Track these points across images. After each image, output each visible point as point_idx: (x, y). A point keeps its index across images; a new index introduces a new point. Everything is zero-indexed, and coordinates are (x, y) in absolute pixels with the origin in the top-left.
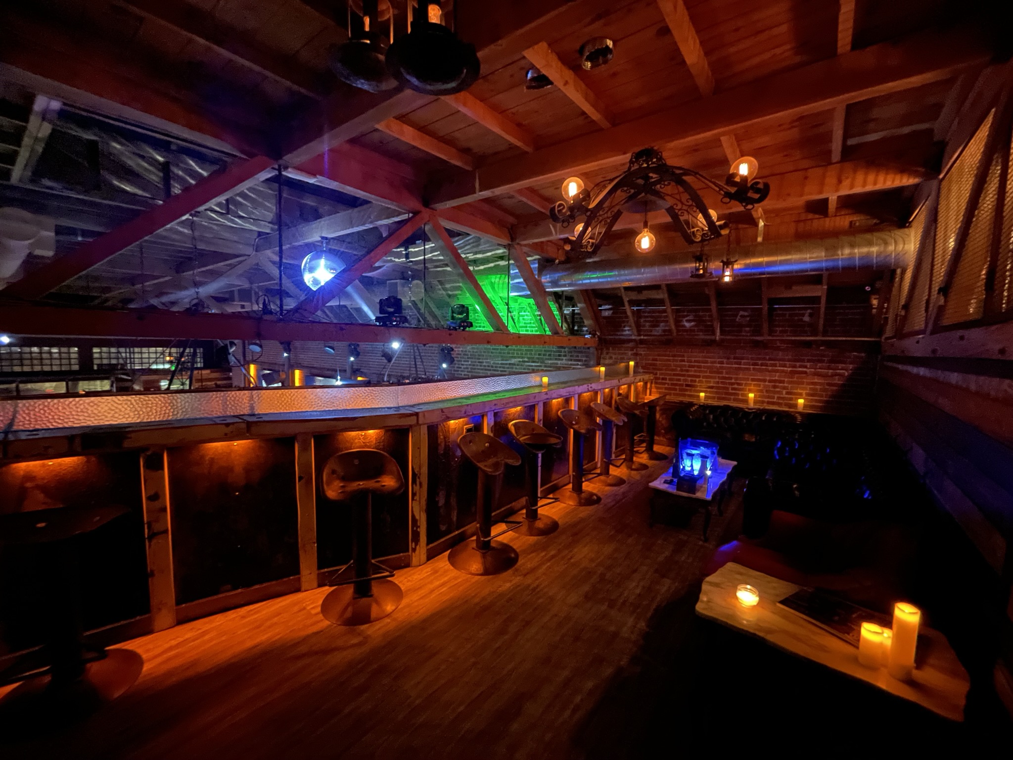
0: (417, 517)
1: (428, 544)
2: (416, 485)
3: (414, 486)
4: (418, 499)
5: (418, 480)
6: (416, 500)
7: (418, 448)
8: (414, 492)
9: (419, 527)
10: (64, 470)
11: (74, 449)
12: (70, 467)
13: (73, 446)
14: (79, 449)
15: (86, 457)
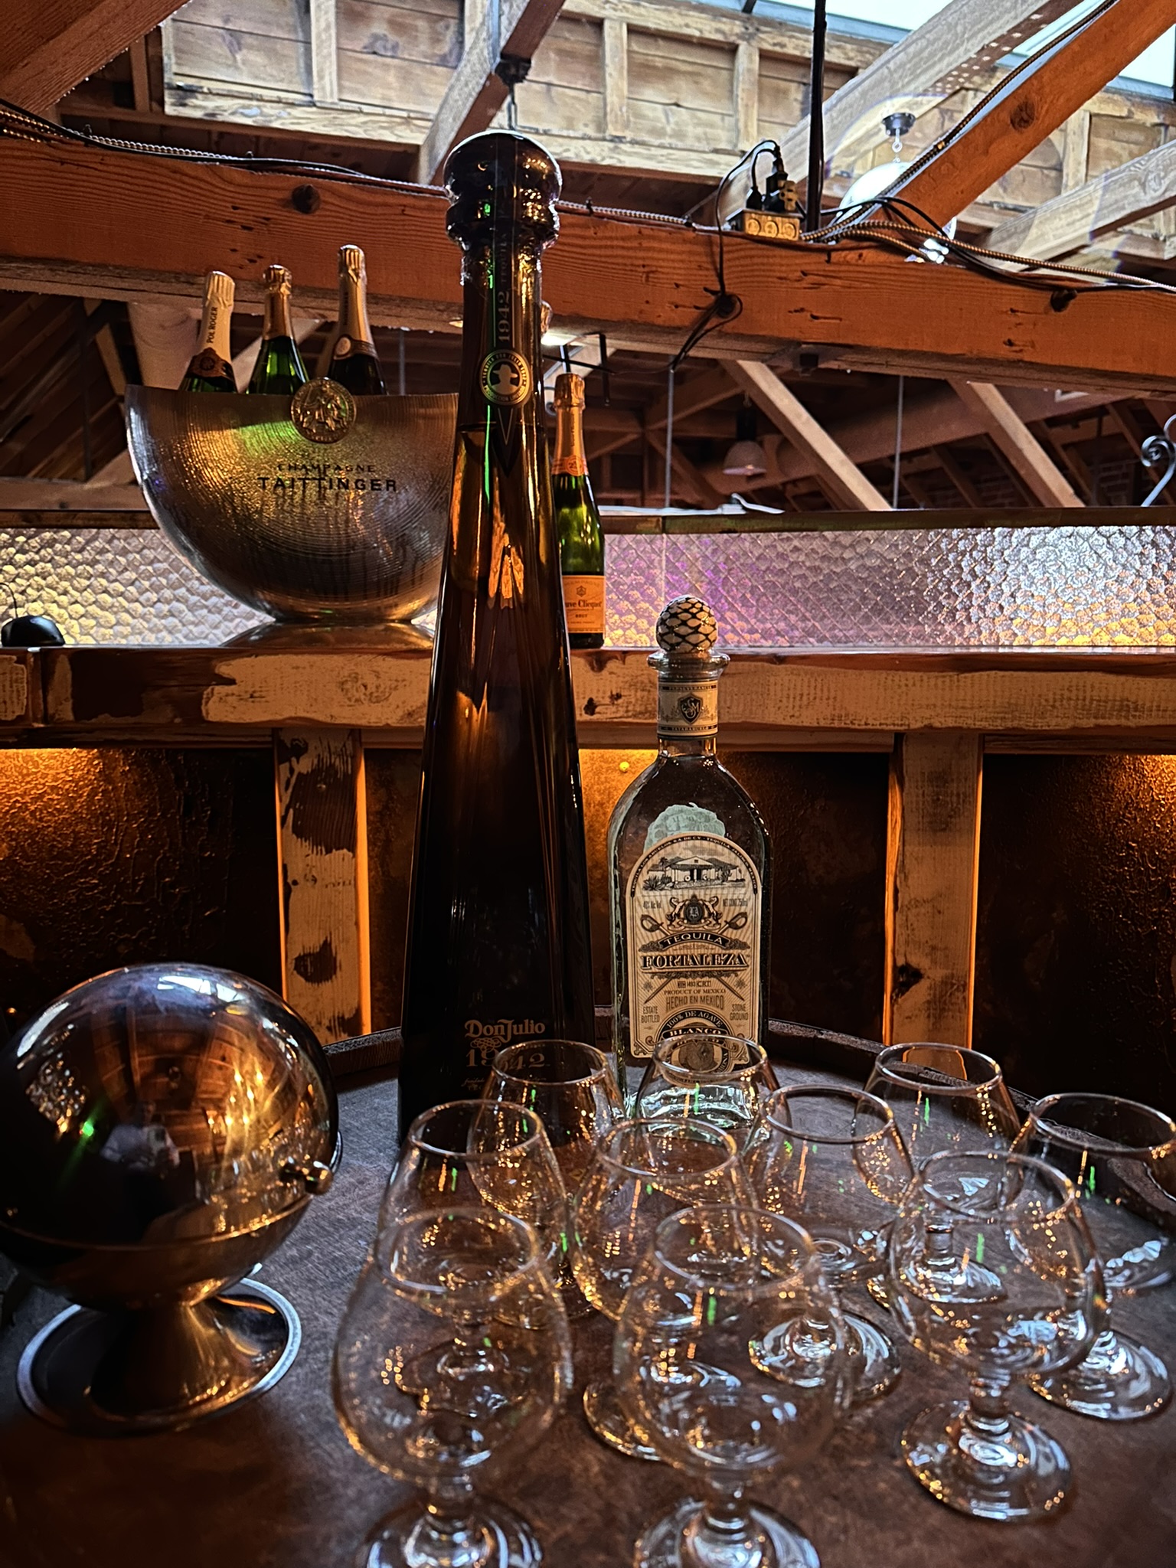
10: (35, 800)
11: (51, 711)
12: (53, 788)
13: (50, 698)
14: (67, 713)
15: (101, 756)
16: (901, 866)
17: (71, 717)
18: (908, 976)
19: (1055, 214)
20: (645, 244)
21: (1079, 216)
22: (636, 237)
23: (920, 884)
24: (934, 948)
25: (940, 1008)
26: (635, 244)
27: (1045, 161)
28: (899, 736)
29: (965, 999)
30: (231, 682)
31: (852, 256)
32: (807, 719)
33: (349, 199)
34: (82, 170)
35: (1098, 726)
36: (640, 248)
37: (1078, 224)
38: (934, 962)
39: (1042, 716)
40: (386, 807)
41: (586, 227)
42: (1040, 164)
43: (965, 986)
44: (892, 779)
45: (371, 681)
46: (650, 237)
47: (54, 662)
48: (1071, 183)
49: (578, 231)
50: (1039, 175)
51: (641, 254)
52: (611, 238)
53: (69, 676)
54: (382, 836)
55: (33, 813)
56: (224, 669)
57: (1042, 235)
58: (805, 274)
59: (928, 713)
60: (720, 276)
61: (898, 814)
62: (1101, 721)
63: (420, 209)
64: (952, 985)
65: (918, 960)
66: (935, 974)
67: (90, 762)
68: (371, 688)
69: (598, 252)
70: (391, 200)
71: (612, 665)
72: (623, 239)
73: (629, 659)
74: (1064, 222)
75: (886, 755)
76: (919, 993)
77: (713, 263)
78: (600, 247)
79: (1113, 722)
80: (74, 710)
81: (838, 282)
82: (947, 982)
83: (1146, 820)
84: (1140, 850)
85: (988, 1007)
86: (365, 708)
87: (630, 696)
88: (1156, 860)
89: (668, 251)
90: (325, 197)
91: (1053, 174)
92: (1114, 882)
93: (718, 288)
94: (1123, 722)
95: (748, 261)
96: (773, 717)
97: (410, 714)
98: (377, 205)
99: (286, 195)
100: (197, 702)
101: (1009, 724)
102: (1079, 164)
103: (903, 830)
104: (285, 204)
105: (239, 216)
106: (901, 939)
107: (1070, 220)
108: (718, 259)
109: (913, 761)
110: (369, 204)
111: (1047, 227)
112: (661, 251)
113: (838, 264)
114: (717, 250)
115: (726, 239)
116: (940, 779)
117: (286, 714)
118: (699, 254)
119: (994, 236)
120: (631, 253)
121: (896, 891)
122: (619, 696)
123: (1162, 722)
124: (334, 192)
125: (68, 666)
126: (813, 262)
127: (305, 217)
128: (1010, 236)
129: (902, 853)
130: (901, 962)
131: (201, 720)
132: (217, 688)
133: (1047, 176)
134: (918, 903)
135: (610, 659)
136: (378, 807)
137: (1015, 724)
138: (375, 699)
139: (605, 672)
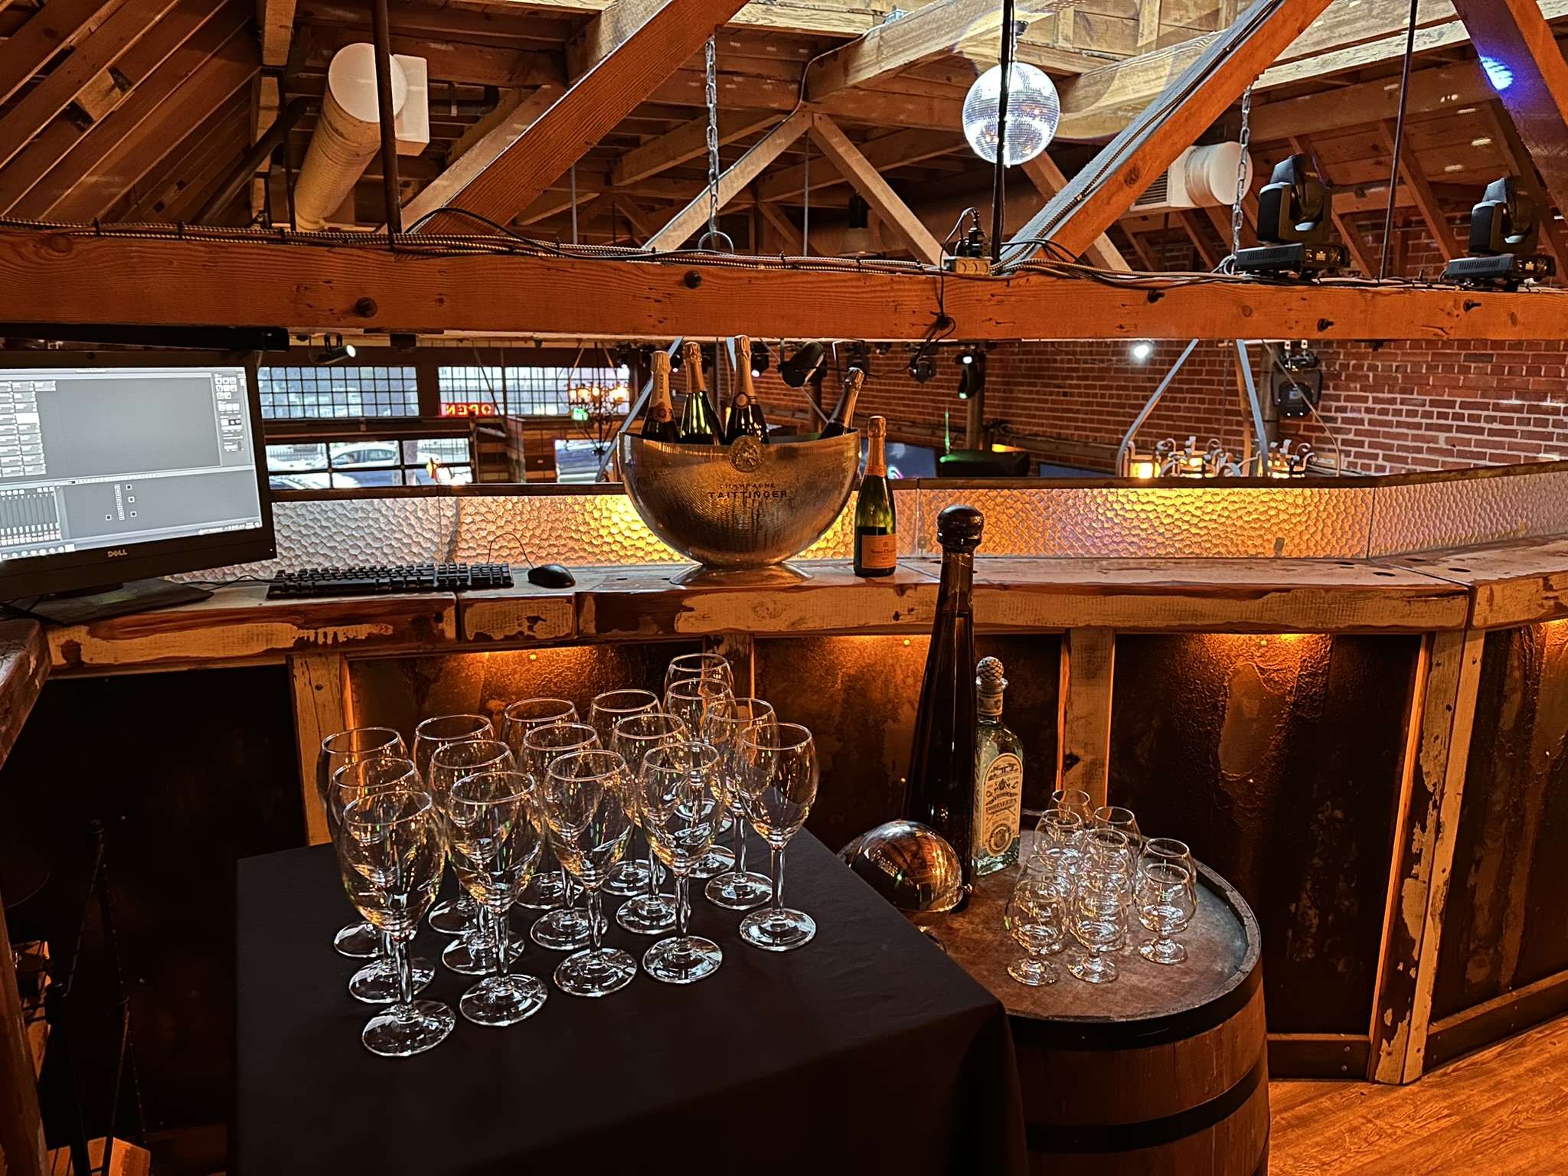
0: (1413, 932)
1: (1433, 1018)
2: (1423, 829)
3: (1417, 830)
4: (1424, 877)
5: (1432, 814)
6: (1416, 877)
7: (1449, 708)
8: (1414, 849)
9: (1417, 964)
10: (556, 676)
11: (581, 628)
12: (567, 668)
13: (581, 621)
14: (592, 629)
15: (598, 649)
16: (1069, 698)
17: (594, 631)
18: (1071, 760)
19: (1133, 71)
20: (895, 287)
21: (1154, 77)
22: (889, 284)
23: (1080, 708)
24: (1086, 744)
25: (1089, 778)
26: (889, 288)
27: (1124, 11)
28: (1068, 630)
29: (1103, 772)
30: (692, 610)
31: (1023, 281)
32: (1021, 622)
33: (717, 277)
34: (560, 273)
35: (1180, 625)
36: (892, 290)
37: (1152, 83)
38: (1087, 752)
39: (1151, 619)
40: (764, 671)
41: (859, 280)
42: (1121, 15)
43: (1103, 765)
44: (1063, 648)
45: (771, 606)
46: (897, 282)
47: (584, 600)
48: (1146, 32)
49: (854, 283)
50: (1120, 25)
51: (893, 294)
52: (874, 286)
53: (594, 608)
54: (761, 688)
55: (555, 684)
56: (687, 602)
57: (1123, 87)
58: (992, 295)
59: (1089, 618)
60: (941, 304)
61: (1067, 668)
62: (1183, 622)
63: (760, 279)
64: (1096, 764)
65: (1077, 751)
66: (1086, 758)
67: (591, 651)
68: (771, 610)
69: (866, 295)
70: (743, 275)
71: (909, 592)
72: (881, 285)
73: (919, 588)
74: (1141, 79)
75: (1060, 635)
76: (1078, 768)
77: (937, 295)
78: (867, 292)
79: (1189, 622)
80: (596, 627)
81: (1013, 298)
82: (1093, 763)
83: (1205, 668)
84: (1202, 685)
85: (1115, 775)
86: (767, 621)
87: (920, 610)
88: (1210, 690)
89: (911, 291)
90: (704, 277)
91: (1132, 23)
92: (1187, 703)
93: (939, 311)
94: (1194, 622)
95: (958, 291)
96: (1001, 620)
97: (793, 624)
98: (734, 279)
99: (681, 278)
100: (672, 621)
101: (1132, 624)
102: (1153, 15)
103: (1070, 678)
104: (680, 284)
105: (653, 295)
106: (1068, 740)
107: (1146, 78)
108: (939, 292)
109: (1075, 641)
110: (730, 279)
111: (1127, 82)
112: (905, 290)
113: (1014, 287)
114: (939, 286)
115: (945, 278)
116: (1091, 649)
117: (722, 627)
118: (927, 290)
119: (1082, 81)
120: (886, 294)
121: (1066, 712)
122: (913, 610)
123: (1215, 622)
124: (708, 273)
125: (593, 602)
126: (998, 288)
127: (694, 291)
128: (1096, 83)
129: (1070, 691)
130: (1068, 752)
131: (674, 632)
132: (684, 614)
133: (1127, 25)
134: (1078, 719)
135: (908, 588)
136: (759, 671)
137: (1136, 624)
138: (772, 616)
139: (905, 597)
